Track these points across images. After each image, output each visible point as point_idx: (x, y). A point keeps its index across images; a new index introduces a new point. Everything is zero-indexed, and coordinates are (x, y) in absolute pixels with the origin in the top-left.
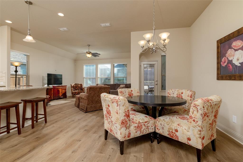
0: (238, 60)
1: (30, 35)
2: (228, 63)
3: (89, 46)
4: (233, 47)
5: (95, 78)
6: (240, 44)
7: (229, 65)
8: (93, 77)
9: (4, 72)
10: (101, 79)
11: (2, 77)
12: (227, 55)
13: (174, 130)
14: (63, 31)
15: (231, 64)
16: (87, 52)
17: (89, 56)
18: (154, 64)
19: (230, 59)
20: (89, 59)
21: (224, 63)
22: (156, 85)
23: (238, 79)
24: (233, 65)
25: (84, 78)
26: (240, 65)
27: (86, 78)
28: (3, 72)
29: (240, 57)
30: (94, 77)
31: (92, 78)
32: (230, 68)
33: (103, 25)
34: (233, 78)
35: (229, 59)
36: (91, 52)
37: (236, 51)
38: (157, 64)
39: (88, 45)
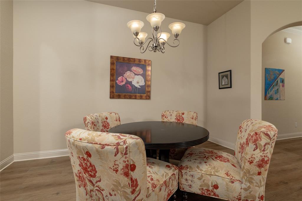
0: (138, 83)
2: (126, 83)
4: (133, 71)
6: (140, 71)
7: (128, 85)
12: (125, 75)
13: (210, 187)
15: (130, 85)
19: (130, 80)
21: (121, 82)
23: (138, 98)
24: (133, 86)
26: (140, 87)
29: (140, 81)
32: (129, 88)
34: (133, 97)
35: (128, 80)
37: (136, 76)
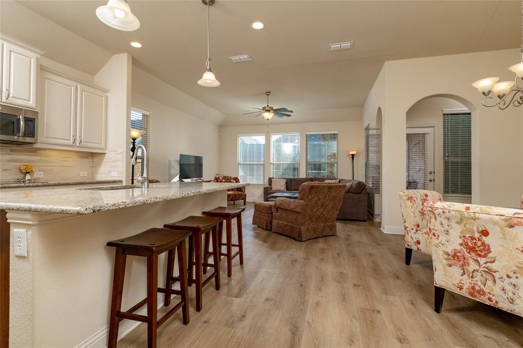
1: (210, 70)
3: (268, 93)
5: (263, 165)
8: (259, 163)
9: (120, 151)
10: (278, 167)
11: (115, 162)
14: (238, 61)
16: (264, 109)
17: (268, 116)
18: (426, 134)
20: (268, 123)
22: (431, 181)
25: (239, 164)
27: (243, 164)
28: (117, 151)
30: (262, 163)
31: (256, 164)
33: (334, 46)
36: (272, 108)
38: (432, 134)
39: (266, 93)
